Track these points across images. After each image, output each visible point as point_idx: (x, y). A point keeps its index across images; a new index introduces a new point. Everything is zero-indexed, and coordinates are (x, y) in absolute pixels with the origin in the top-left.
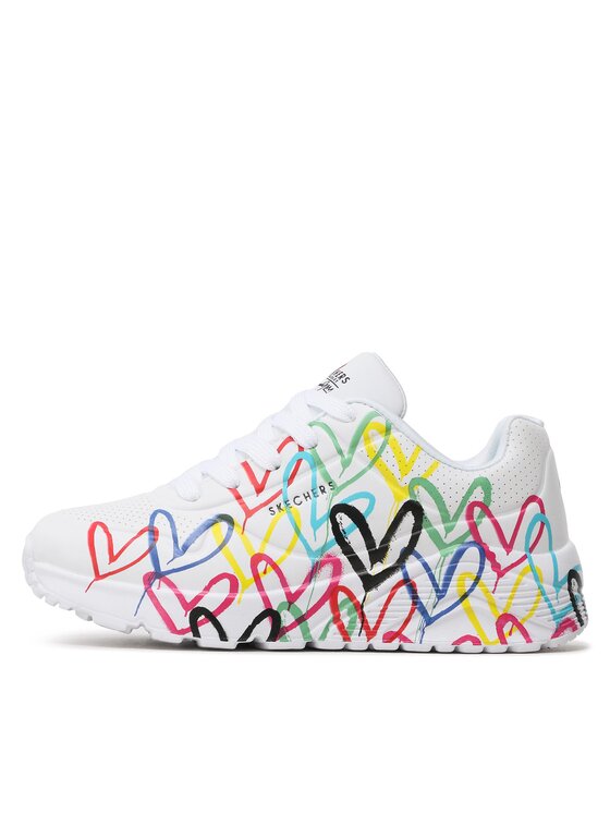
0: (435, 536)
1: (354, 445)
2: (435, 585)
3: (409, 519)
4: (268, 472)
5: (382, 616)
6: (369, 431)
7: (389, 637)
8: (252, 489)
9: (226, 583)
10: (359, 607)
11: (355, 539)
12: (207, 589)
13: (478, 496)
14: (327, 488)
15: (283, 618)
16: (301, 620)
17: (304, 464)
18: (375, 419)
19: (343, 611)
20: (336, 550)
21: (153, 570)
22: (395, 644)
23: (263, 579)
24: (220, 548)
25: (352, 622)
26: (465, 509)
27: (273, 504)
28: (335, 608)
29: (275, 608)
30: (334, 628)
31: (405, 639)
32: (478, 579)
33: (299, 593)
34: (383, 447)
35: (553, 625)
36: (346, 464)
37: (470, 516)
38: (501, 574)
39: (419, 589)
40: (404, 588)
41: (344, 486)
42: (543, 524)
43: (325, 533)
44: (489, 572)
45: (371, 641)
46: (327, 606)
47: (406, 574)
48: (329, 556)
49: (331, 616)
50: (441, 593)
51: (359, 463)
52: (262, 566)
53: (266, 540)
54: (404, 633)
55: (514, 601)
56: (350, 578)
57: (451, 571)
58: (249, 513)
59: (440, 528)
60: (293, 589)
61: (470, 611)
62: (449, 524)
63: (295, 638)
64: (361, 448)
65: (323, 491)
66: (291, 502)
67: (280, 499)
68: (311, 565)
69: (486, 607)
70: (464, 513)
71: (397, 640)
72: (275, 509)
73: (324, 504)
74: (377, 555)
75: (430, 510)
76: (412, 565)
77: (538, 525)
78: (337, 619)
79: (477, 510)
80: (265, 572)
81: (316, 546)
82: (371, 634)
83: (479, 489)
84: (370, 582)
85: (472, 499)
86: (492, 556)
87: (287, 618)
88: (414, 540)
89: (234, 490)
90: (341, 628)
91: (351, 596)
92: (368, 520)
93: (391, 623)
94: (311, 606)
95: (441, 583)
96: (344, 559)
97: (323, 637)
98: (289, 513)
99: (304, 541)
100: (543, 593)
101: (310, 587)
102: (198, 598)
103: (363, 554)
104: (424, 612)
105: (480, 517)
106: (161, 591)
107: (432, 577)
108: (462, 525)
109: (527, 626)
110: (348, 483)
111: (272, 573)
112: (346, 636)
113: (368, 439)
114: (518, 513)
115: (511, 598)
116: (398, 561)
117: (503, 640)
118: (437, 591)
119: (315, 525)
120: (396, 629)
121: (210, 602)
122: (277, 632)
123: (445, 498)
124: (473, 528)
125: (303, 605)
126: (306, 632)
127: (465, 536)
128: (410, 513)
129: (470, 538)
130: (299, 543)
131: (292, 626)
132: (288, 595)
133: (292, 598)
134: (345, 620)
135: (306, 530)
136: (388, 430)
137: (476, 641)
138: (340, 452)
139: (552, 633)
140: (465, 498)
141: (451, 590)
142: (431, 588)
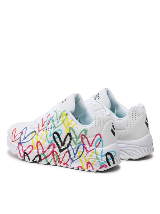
0: (74, 142)
1: (60, 118)
2: (74, 153)
3: (69, 137)
4: (45, 122)
5: (63, 159)
6: (63, 115)
7: (64, 164)
8: (41, 125)
9: (31, 147)
10: (58, 156)
11: (58, 140)
12: (28, 148)
13: (83, 133)
14: (54, 127)
15: (42, 157)
16: (46, 158)
17: (51, 121)
18: (64, 112)
19: (55, 157)
20: (54, 142)
21: (19, 142)
22: (65, 166)
23: (39, 147)
24: (32, 139)
25: (57, 159)
26: (80, 136)
27: (44, 130)
28: (53, 156)
29: (40, 154)
30: (53, 160)
31: (67, 165)
32: (83, 153)
33: (45, 151)
34: (65, 119)
35: (100, 166)
36: (58, 122)
37: (82, 138)
38: (87, 153)
39: (71, 154)
40: (68, 153)
41: (57, 127)
42: (100, 141)
43: (52, 138)
44: (85, 152)
45: (61, 164)
46: (52, 155)
47: (68, 150)
48: (53, 143)
49: (53, 157)
50: (75, 155)
51: (60, 122)
52: (39, 144)
53: (41, 138)
54: (67, 163)
55: (90, 159)
56: (57, 149)
57: (77, 150)
58: (39, 131)
59: (75, 140)
60: (44, 150)
61: (81, 160)
62: (77, 139)
63: (44, 161)
64: (61, 119)
65: (53, 128)
66: (47, 130)
67: (45, 129)
68: (48, 145)
69: (84, 160)
70: (80, 137)
71: (66, 165)
72: (44, 131)
73: (53, 131)
74: (63, 144)
75: (73, 135)
76: (70, 148)
77: (99, 141)
78: (54, 158)
79: (83, 137)
80: (39, 146)
81: (50, 141)
82: (61, 163)
83: (84, 131)
84: (61, 151)
85: (82, 134)
86: (86, 148)
87: (43, 157)
88: (70, 142)
89: (38, 125)
90: (54, 160)
91: (57, 154)
92: (61, 136)
93: (65, 161)
94: (48, 155)
95: (75, 153)
96: (55, 144)
97: (51, 162)
98: (46, 132)
99: (48, 139)
100: (97, 158)
101: (48, 150)
102: (25, 150)
103: (60, 144)
104: (72, 159)
105: (84, 138)
106: (20, 147)
107: (73, 151)
108: (80, 139)
109: (93, 165)
110: (58, 127)
111: (40, 146)
112: (55, 162)
113: (62, 117)
114: (94, 138)
115: (90, 158)
116: (67, 146)
117: (87, 168)
118: (74, 155)
119: (50, 136)
120: (66, 162)
121: (27, 151)
122: (40, 160)
123: (76, 133)
124: (82, 141)
125: (46, 154)
126: (47, 160)
127: (80, 142)
128: (69, 136)
129: (82, 143)
130: (47, 140)
131: (44, 159)
132: (43, 151)
133: (44, 152)
134: (55, 159)
135: (48, 137)
136: (67, 115)
137: (82, 168)
138: (57, 119)
139: (99, 168)
140: (81, 133)
141: (77, 155)
142: (73, 154)
